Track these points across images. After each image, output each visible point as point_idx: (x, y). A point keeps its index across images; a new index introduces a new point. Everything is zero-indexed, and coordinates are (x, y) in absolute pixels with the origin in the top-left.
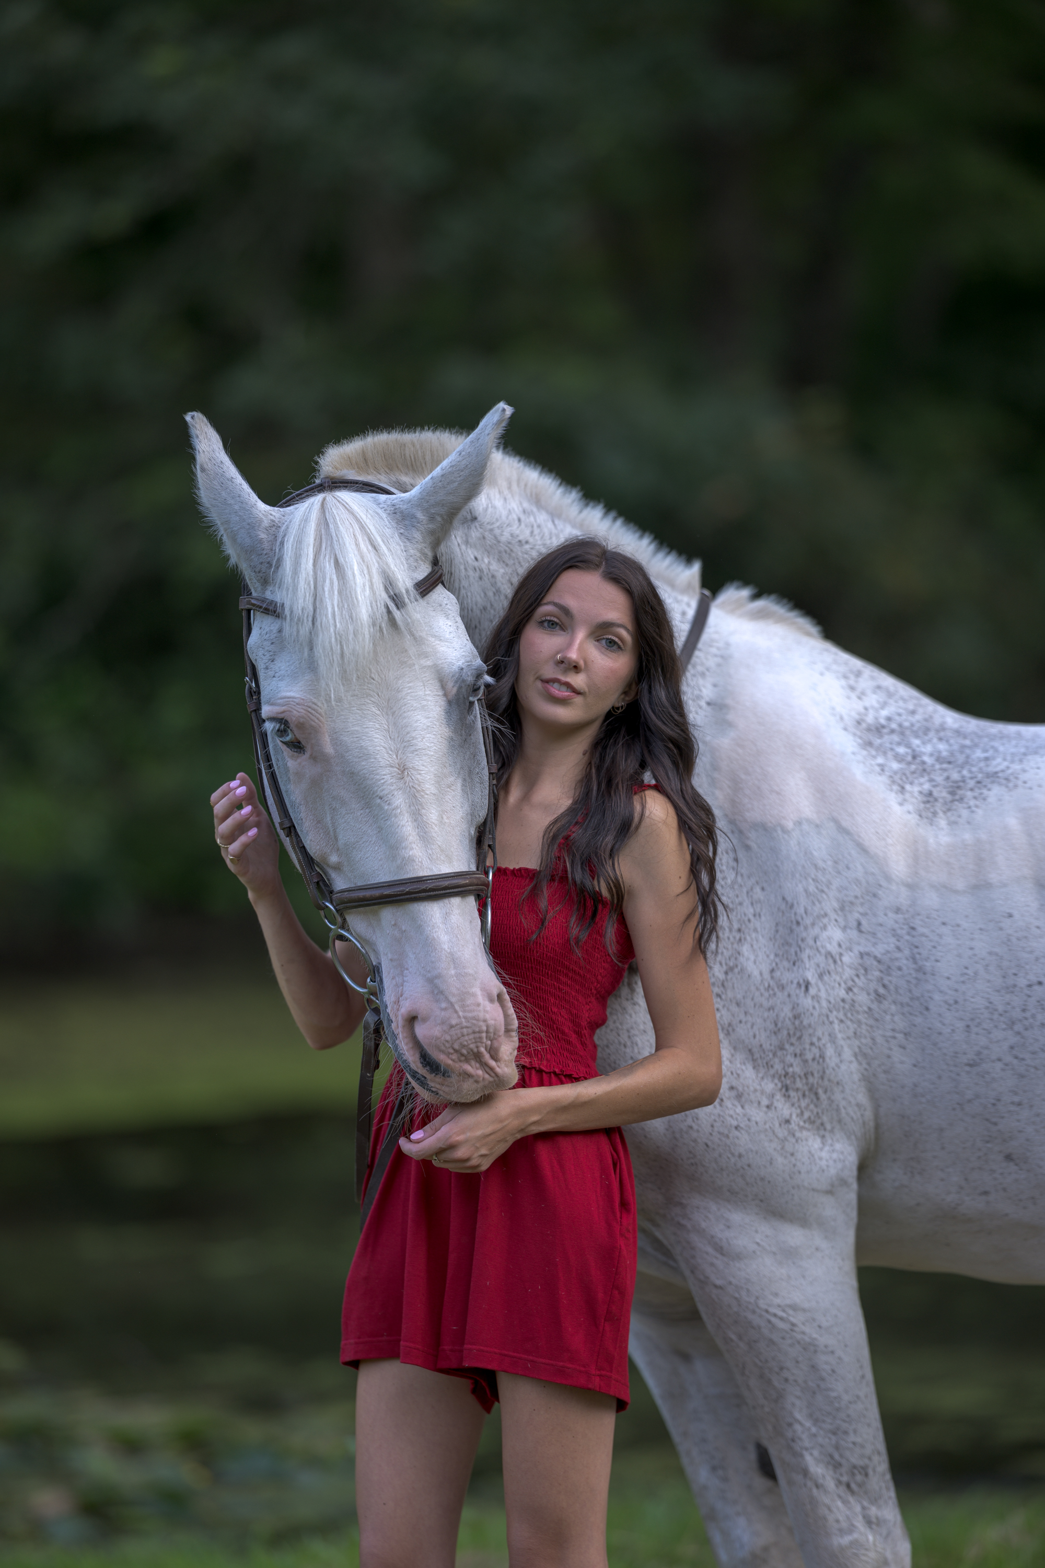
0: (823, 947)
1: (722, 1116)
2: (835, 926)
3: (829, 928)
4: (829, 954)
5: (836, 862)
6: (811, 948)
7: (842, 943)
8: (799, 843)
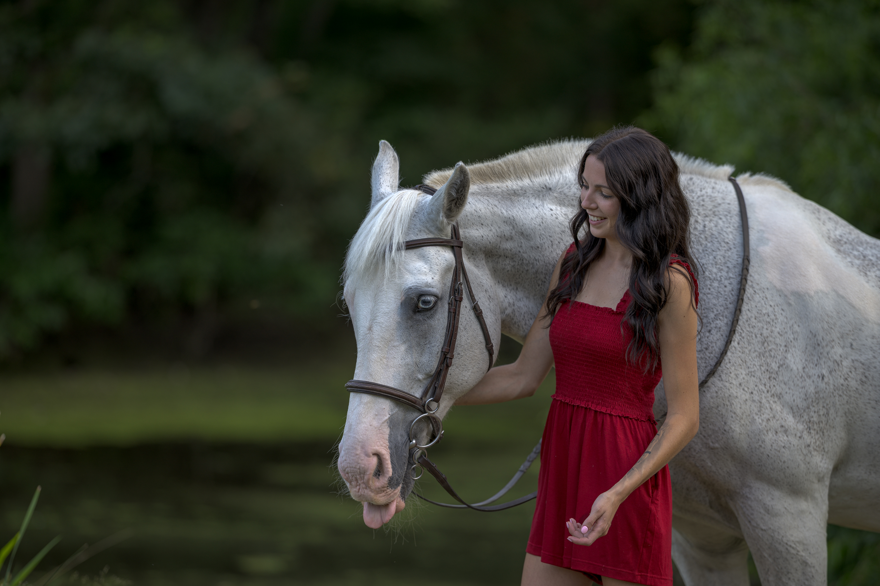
0: (832, 357)
1: (777, 441)
2: (839, 346)
3: (835, 347)
4: (835, 361)
5: (838, 313)
6: (825, 357)
7: (842, 355)
8: (818, 303)
